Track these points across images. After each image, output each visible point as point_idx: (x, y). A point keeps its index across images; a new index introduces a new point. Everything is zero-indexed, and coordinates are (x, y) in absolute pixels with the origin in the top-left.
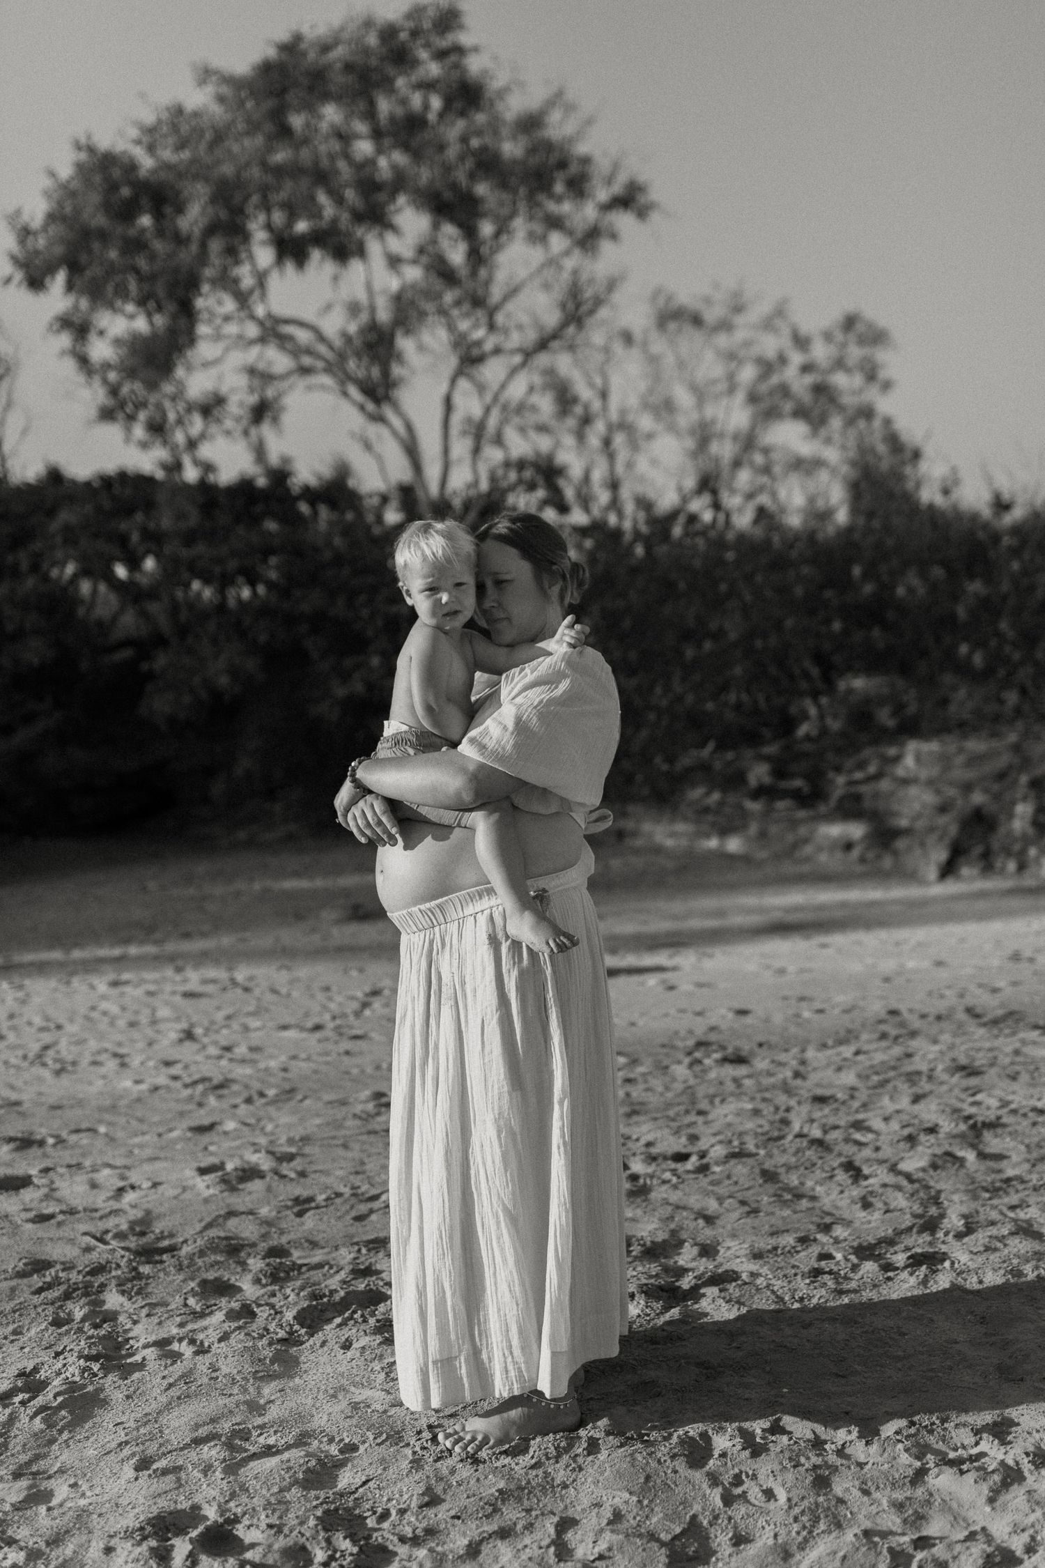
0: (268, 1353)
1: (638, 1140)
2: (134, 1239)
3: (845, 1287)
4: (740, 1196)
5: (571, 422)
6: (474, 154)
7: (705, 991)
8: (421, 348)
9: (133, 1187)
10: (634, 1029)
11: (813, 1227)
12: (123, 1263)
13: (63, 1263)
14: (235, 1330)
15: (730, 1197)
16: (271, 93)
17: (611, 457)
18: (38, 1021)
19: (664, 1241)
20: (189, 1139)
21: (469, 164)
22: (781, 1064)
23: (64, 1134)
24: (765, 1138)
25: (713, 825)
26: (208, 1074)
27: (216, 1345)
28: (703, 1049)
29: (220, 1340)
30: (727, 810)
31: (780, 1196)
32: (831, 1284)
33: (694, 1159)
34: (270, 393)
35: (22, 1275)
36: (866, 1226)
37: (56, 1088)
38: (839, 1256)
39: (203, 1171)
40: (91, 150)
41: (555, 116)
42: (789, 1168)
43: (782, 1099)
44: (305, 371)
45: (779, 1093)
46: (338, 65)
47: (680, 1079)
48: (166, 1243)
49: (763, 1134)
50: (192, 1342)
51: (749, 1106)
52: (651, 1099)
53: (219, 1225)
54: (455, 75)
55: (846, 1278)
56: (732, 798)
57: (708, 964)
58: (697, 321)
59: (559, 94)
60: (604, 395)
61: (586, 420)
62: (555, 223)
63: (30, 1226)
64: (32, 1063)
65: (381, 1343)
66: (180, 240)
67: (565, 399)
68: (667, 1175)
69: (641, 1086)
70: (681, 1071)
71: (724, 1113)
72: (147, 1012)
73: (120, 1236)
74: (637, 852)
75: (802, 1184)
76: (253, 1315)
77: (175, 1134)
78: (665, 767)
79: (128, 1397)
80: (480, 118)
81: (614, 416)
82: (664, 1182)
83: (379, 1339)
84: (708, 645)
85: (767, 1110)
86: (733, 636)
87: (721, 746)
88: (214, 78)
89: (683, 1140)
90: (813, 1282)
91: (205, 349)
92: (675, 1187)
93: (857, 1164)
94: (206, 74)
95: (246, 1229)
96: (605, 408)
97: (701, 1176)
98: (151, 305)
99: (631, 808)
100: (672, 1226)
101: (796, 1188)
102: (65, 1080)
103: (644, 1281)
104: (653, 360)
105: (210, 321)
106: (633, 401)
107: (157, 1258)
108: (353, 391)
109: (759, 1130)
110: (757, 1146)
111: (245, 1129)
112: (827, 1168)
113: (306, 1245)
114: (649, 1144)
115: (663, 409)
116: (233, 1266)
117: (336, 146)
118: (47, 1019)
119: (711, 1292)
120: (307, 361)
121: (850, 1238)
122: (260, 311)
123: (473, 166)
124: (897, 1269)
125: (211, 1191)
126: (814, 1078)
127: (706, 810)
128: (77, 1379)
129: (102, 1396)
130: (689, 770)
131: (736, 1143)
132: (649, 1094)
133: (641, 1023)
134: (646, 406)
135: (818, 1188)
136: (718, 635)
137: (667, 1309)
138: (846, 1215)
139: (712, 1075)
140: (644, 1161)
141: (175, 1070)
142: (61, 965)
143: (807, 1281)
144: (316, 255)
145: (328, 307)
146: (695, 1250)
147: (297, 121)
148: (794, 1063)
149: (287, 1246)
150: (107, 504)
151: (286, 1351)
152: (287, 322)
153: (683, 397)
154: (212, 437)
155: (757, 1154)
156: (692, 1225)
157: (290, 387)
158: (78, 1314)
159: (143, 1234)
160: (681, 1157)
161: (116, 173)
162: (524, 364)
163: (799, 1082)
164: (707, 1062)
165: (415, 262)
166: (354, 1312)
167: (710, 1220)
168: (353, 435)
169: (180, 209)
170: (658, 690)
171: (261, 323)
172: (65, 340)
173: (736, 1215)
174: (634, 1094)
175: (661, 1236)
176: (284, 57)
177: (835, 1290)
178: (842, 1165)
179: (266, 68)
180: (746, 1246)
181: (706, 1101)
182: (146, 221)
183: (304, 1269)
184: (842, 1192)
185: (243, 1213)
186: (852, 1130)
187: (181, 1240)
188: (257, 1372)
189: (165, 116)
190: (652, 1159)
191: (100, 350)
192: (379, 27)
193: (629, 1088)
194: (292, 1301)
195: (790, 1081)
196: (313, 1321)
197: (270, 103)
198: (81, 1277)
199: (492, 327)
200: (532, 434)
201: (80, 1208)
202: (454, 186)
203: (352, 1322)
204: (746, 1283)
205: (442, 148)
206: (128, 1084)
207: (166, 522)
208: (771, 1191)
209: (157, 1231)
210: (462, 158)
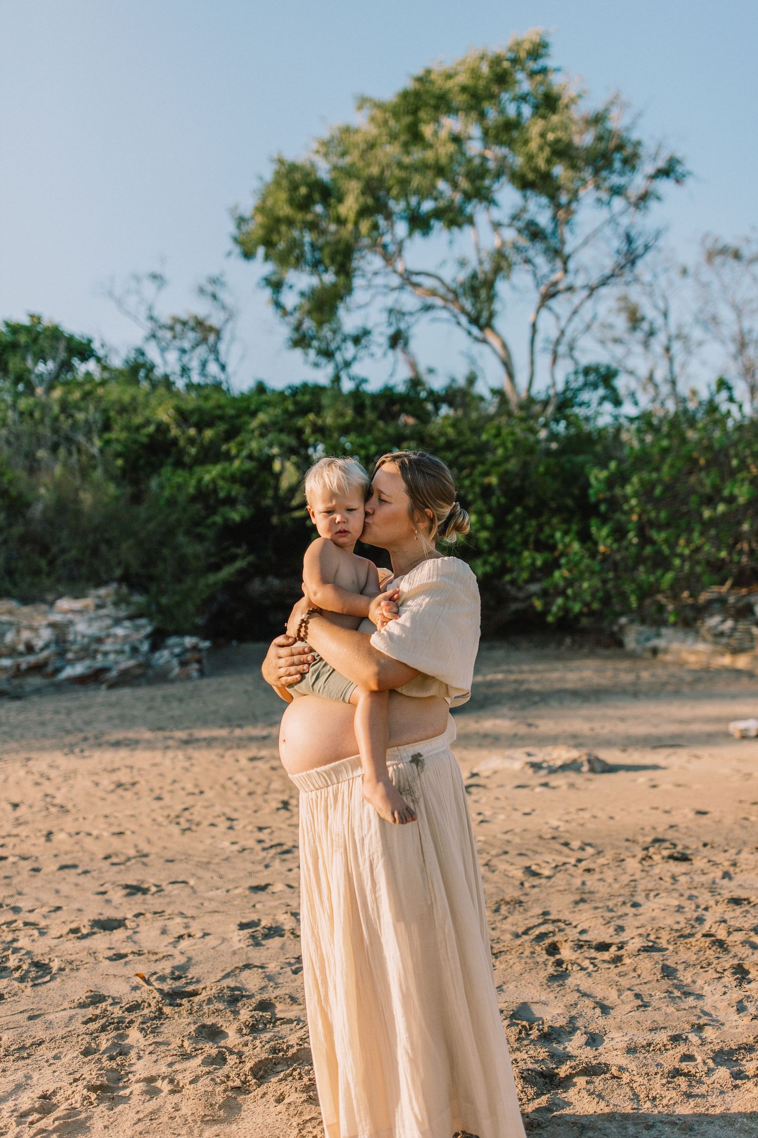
0: (220, 1099)
1: (576, 927)
2: (169, 981)
3: (696, 1091)
4: (637, 989)
5: (639, 335)
6: (550, 145)
7: (680, 789)
8: (514, 288)
9: (189, 936)
10: (611, 822)
11: (688, 1027)
12: (153, 1004)
13: (113, 999)
14: (204, 1075)
15: (629, 989)
16: (408, 112)
17: (671, 360)
18: (190, 787)
19: (561, 1027)
20: (246, 896)
21: (547, 151)
22: (715, 864)
23: (164, 885)
24: (678, 934)
25: (727, 645)
26: (282, 840)
27: (188, 1086)
28: (657, 845)
29: (191, 1083)
30: (737, 635)
31: (671, 992)
32: (684, 1087)
33: (613, 949)
34: (403, 326)
35: (82, 1006)
36: (734, 1031)
37: (177, 842)
38: (699, 1059)
39: (242, 926)
40: (281, 162)
41: (614, 113)
42: (687, 965)
43: (705, 898)
44: (428, 308)
45: (706, 891)
46: (457, 88)
47: (630, 871)
48: (190, 988)
49: (677, 931)
50: (171, 1081)
51: (676, 903)
52: (601, 889)
53: (235, 975)
54: (541, 90)
55: (700, 1082)
56: (741, 626)
57: (695, 765)
58: (737, 255)
59: (617, 97)
60: (665, 315)
61: (651, 333)
62: (617, 191)
63: (107, 962)
64: (171, 822)
65: (304, 1101)
66: (340, 221)
67: (635, 319)
68: (586, 963)
69: (597, 876)
70: (632, 865)
71: (652, 908)
72: (265, 783)
73: (162, 979)
74: (665, 665)
75: (694, 982)
76: (225, 1060)
77: (237, 891)
78: (690, 601)
79: (106, 1127)
80: (555, 119)
81: (673, 330)
82: (582, 969)
83: (304, 1096)
84: (721, 508)
85: (689, 906)
86: (742, 500)
87: (737, 584)
88: (368, 105)
89: (611, 930)
90: (669, 1082)
91: (359, 296)
92: (589, 975)
93: (746, 967)
94: (363, 102)
95: (251, 981)
96: (666, 324)
97: (612, 966)
98: (321, 268)
99: (664, 631)
100: (573, 1013)
101: (687, 985)
102: (186, 838)
103: (531, 1066)
104: (705, 286)
105: (363, 276)
106: (688, 318)
107: (178, 1001)
108: (464, 320)
109: (676, 927)
110: (668, 942)
111: (288, 890)
112: (719, 969)
113: (289, 1000)
114: (583, 932)
115: (712, 322)
116: (229, 1014)
117: (452, 147)
118: (196, 786)
119: (581, 1081)
120: (431, 300)
121: (716, 1041)
122: (400, 267)
123: (549, 154)
124: (747, 1077)
125: (241, 945)
126: (739, 879)
127: (722, 634)
128: (78, 1105)
129: (88, 1125)
130: (710, 602)
131: (652, 937)
132: (601, 883)
133: (617, 818)
134: (697, 321)
135: (706, 987)
136: (731, 500)
137: (538, 1095)
138: (721, 1018)
139: (656, 870)
140: (571, 948)
141: (263, 835)
142: (223, 741)
143: (664, 1081)
144: (437, 225)
145: (443, 263)
146: (584, 1038)
147: (427, 130)
148: (726, 864)
149: (273, 1001)
150: (291, 408)
151: (235, 1098)
152: (418, 274)
153: (726, 314)
154: (361, 359)
155: (667, 949)
156: (590, 1012)
157: (416, 321)
158: (104, 1045)
159: (180, 978)
160: (603, 947)
161: (297, 176)
162: (590, 296)
163: (726, 881)
164: (657, 858)
165: (510, 225)
166: (295, 1070)
167: (605, 1009)
168: (462, 353)
169: (340, 200)
170: (682, 542)
171: (401, 275)
172: (268, 293)
173: (628, 1007)
174: (588, 883)
175: (561, 1022)
176: (417, 86)
177: (685, 1093)
178: (732, 967)
179: (405, 95)
180: (626, 1038)
181: (643, 894)
182: (319, 209)
183: (278, 1022)
184: (725, 993)
185: (256, 966)
186: (752, 933)
187: (202, 986)
188: (205, 1115)
189: (337, 133)
190: (579, 946)
191: (290, 299)
192: (489, 58)
193: (587, 877)
194: (257, 1051)
195: (717, 880)
196: (266, 1071)
197: (407, 120)
198: (121, 1012)
199: (566, 271)
200: (610, 345)
201: (146, 951)
202: (536, 170)
203: (291, 1078)
204: (614, 1077)
205: (526, 142)
206: (226, 844)
207: (329, 419)
208: (665, 987)
209: (190, 976)
210: (541, 148)
